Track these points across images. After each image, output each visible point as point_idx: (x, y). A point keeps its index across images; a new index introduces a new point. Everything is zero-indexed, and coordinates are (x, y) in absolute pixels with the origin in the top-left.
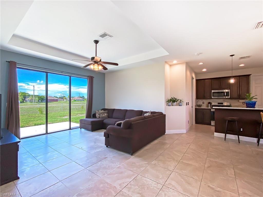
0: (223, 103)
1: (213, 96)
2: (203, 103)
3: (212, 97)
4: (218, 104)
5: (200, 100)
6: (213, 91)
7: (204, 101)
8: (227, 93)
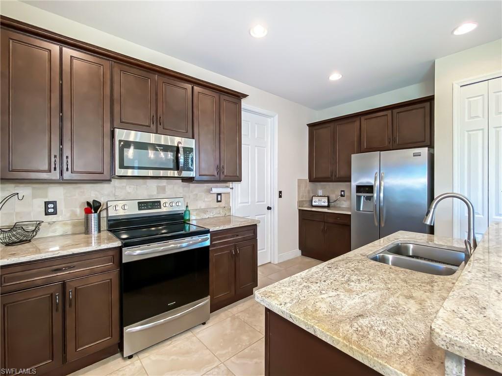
0: (162, 201)
1: (122, 166)
2: (50, 208)
3: (119, 172)
4: (140, 209)
5: (24, 191)
6: (121, 135)
7: (56, 193)
8: (188, 151)
